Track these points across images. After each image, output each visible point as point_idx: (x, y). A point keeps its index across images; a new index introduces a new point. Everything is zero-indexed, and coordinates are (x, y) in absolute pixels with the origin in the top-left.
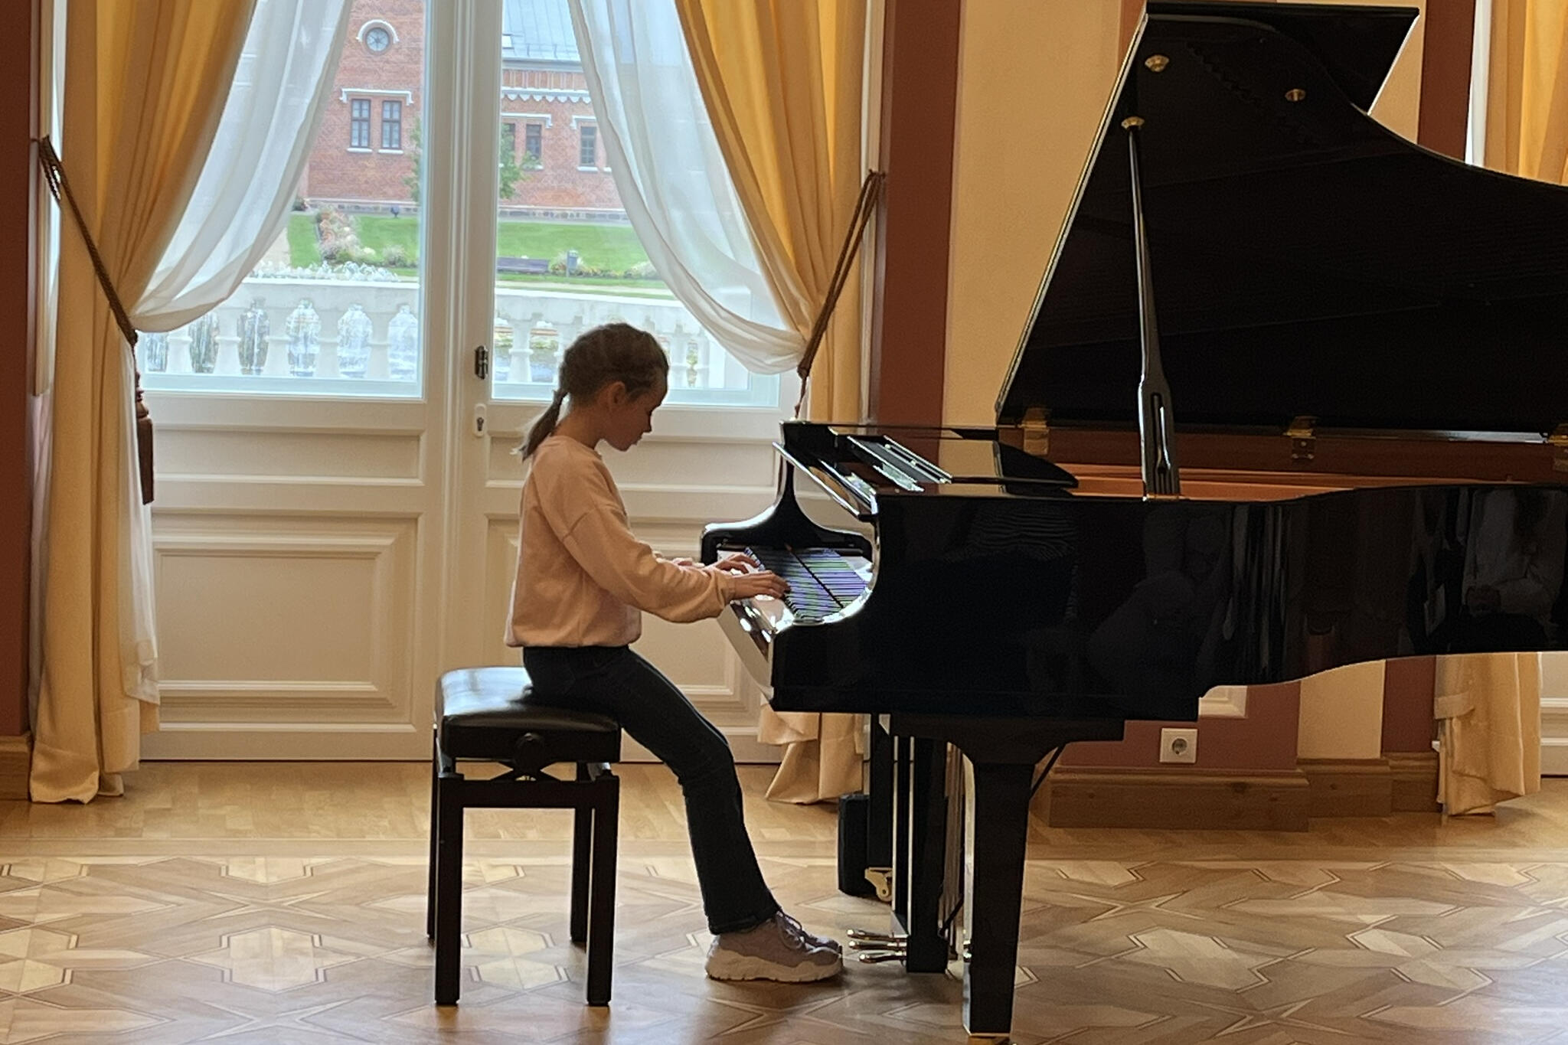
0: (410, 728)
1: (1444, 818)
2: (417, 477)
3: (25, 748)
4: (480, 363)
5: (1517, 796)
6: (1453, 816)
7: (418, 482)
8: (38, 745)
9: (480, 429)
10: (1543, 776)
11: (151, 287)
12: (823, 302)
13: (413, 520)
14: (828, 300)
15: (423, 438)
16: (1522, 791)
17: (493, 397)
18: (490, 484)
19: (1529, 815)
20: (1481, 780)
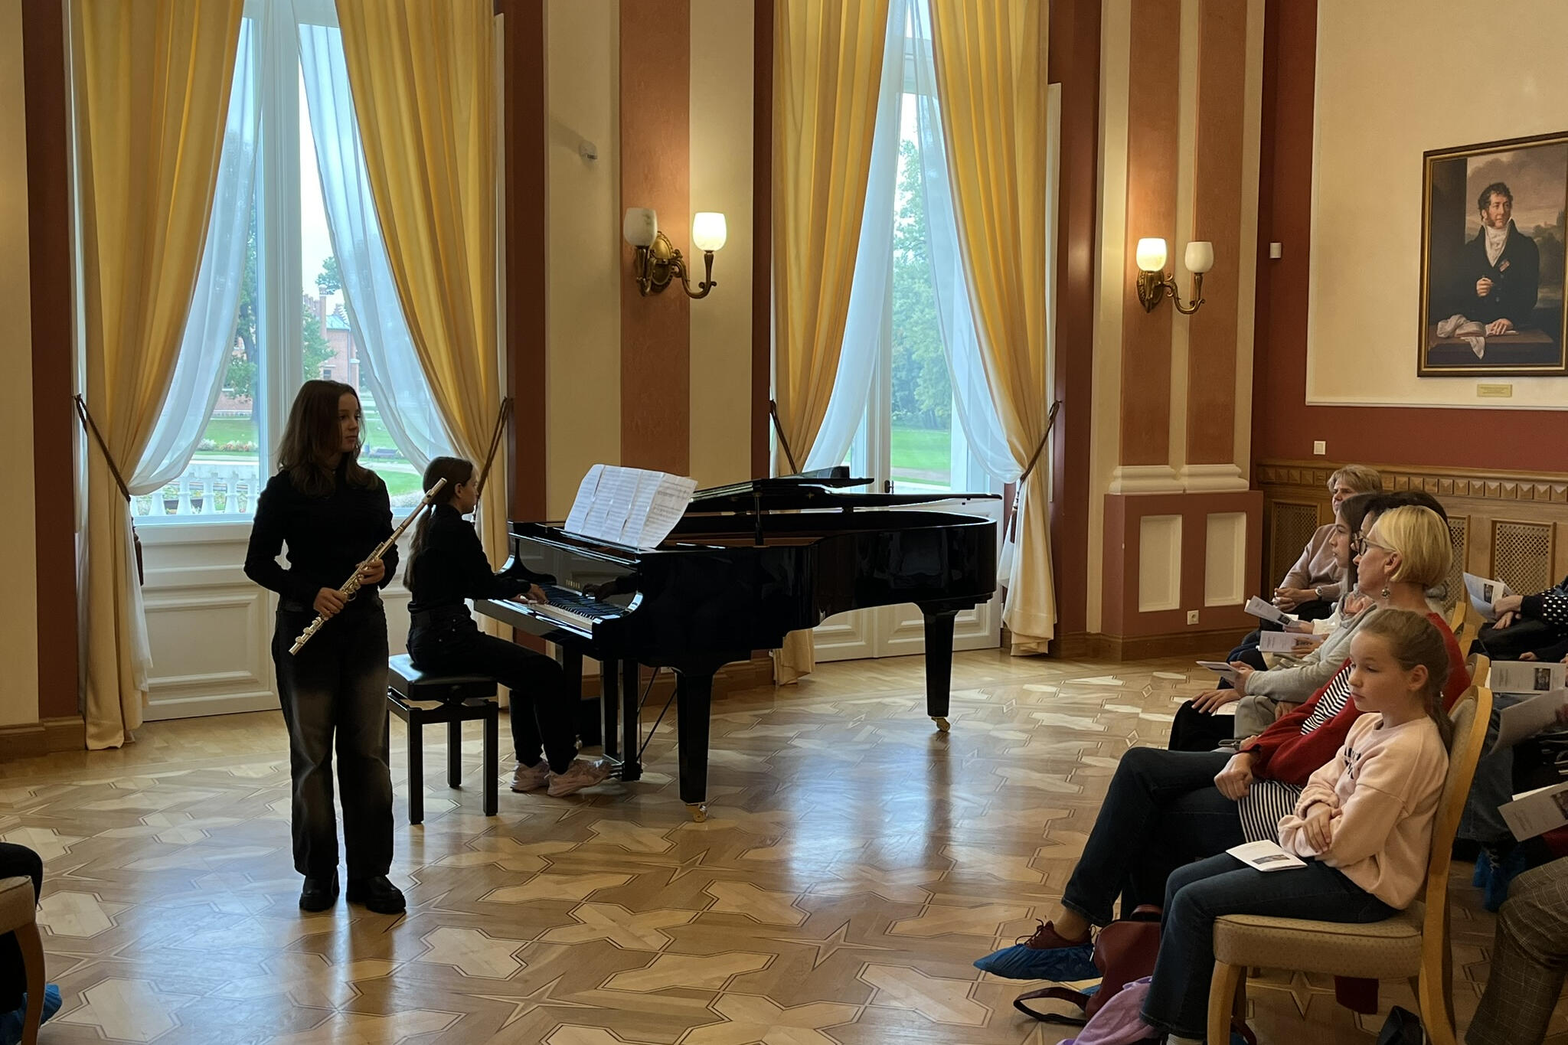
1: (776, 686)
3: (82, 722)
5: (809, 673)
6: (781, 686)
8: (89, 720)
10: (816, 663)
11: (137, 471)
12: (485, 462)
14: (487, 462)
16: (810, 671)
19: (813, 682)
20: (792, 668)
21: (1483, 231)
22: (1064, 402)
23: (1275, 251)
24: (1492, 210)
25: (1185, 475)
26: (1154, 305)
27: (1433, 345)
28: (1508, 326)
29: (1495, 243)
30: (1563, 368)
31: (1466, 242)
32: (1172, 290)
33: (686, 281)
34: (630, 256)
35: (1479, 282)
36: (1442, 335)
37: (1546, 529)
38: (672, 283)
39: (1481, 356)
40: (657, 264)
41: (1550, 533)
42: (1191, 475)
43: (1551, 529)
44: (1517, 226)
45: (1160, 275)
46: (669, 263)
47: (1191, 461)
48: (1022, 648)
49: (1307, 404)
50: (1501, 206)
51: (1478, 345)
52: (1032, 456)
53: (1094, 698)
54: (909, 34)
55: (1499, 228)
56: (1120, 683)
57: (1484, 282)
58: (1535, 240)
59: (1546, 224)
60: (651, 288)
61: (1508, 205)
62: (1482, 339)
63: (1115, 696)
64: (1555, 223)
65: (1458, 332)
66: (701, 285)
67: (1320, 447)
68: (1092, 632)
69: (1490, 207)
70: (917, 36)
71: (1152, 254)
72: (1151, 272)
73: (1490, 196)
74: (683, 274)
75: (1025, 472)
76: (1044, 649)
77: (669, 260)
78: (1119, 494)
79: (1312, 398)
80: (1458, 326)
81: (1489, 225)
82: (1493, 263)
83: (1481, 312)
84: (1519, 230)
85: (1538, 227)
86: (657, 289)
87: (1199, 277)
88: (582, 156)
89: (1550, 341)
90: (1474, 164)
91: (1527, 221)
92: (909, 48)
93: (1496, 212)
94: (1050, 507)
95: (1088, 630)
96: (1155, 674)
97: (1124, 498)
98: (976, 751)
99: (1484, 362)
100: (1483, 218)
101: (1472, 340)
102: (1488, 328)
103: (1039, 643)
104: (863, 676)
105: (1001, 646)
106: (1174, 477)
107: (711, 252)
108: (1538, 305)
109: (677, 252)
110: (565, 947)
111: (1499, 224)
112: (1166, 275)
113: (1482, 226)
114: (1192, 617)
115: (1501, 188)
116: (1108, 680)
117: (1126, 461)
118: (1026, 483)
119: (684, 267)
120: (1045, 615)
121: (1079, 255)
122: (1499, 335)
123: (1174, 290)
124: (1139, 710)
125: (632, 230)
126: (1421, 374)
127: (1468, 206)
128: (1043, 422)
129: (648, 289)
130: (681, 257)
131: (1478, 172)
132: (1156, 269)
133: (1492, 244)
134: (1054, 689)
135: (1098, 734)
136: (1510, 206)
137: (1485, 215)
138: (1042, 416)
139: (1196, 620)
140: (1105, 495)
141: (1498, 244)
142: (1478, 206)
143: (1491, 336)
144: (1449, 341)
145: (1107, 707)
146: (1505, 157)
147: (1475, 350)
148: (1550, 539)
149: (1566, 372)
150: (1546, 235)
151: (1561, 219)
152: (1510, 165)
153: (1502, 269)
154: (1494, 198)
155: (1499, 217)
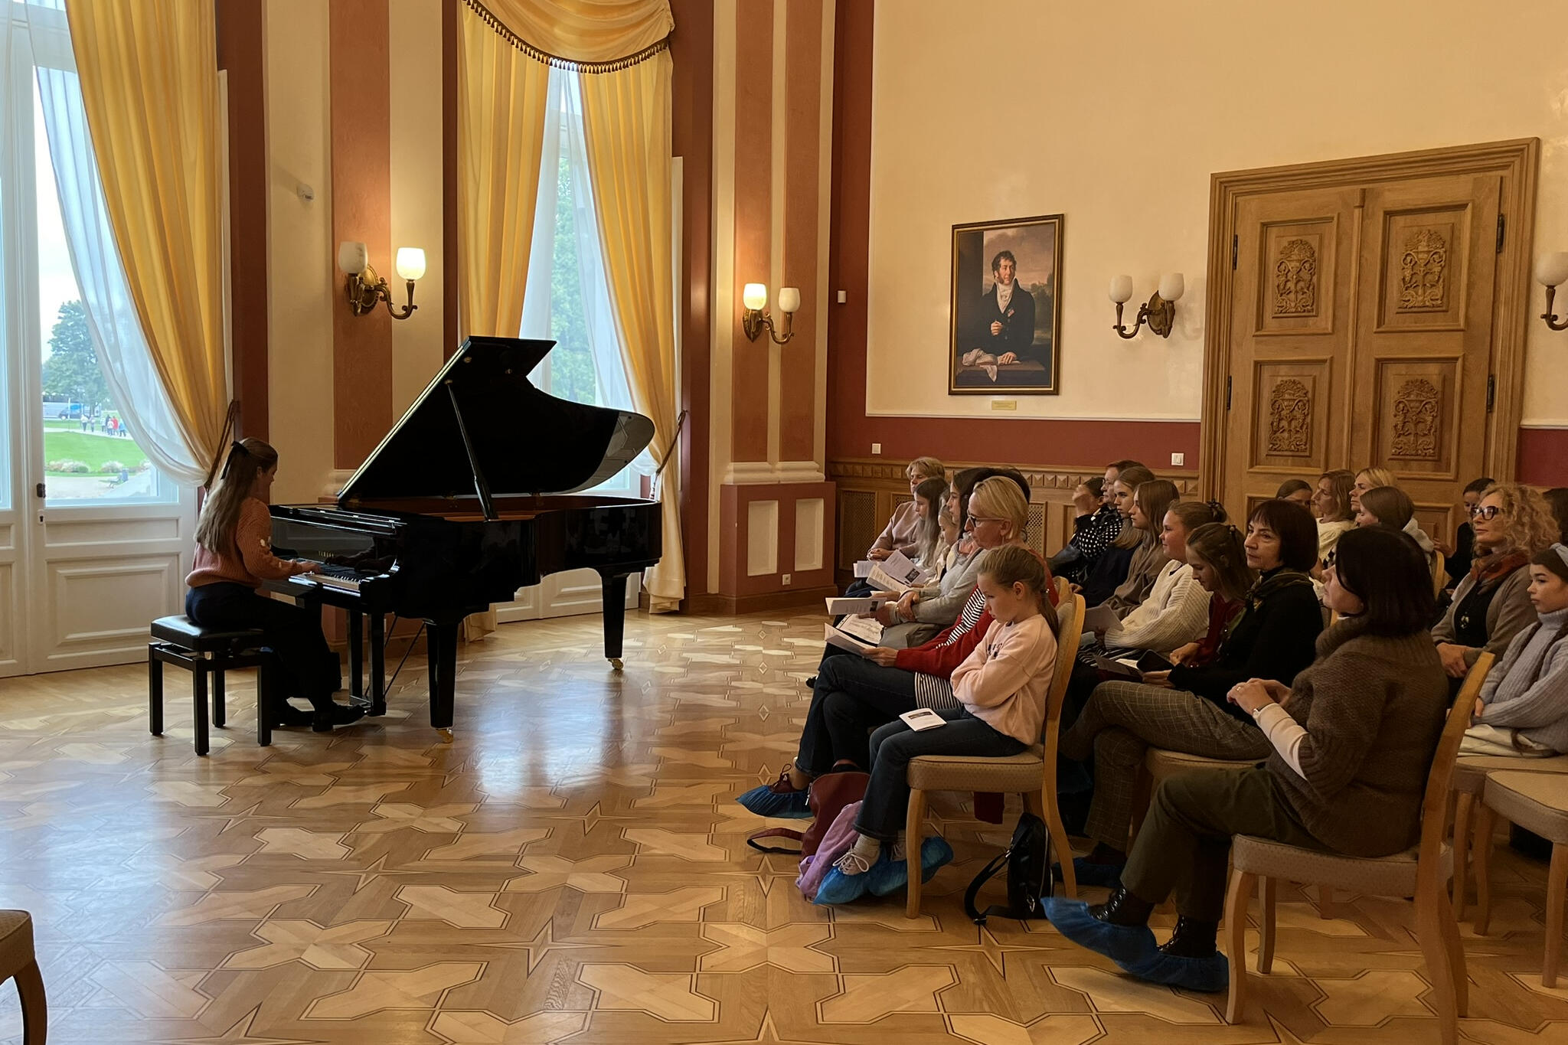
0: (14, 661)
2: (9, 545)
4: (40, 491)
5: (493, 631)
6: (471, 642)
7: (11, 547)
9: (42, 520)
10: (499, 624)
13: (10, 565)
15: (13, 528)
17: (47, 506)
18: (47, 545)
19: (497, 639)
20: (478, 627)
21: (995, 286)
22: (689, 410)
23: (842, 297)
24: (1002, 270)
25: (779, 470)
26: (755, 337)
27: (960, 371)
28: (1013, 357)
29: (1004, 295)
30: (1052, 389)
31: (983, 294)
32: (769, 325)
33: (390, 304)
34: (341, 283)
35: (992, 325)
37: (1040, 506)
38: (376, 306)
39: (994, 380)
40: (365, 290)
41: (1043, 510)
42: (784, 470)
43: (1044, 507)
44: (1019, 283)
45: (760, 311)
46: (375, 289)
47: (784, 458)
48: (659, 607)
49: (866, 415)
50: (1008, 268)
51: (992, 372)
52: (665, 455)
53: (727, 641)
54: (563, 109)
55: (1007, 285)
56: (740, 630)
57: (996, 324)
58: (1032, 294)
59: (1039, 283)
60: (362, 309)
61: (1013, 267)
63: (740, 639)
64: (1046, 283)
65: (978, 361)
66: (404, 308)
67: (877, 448)
68: (713, 593)
69: (1001, 269)
70: (570, 112)
71: (755, 296)
72: (755, 310)
73: (999, 261)
74: (387, 298)
75: (660, 466)
76: (676, 607)
77: (375, 286)
78: (732, 484)
79: (871, 410)
80: (979, 357)
81: (1000, 282)
82: (1003, 311)
83: (994, 347)
84: (1021, 286)
85: (1034, 285)
86: (366, 310)
87: (789, 316)
88: (299, 196)
89: (1043, 369)
90: (988, 236)
91: (1025, 283)
92: (563, 121)
93: (1005, 272)
94: (680, 494)
95: (709, 591)
96: (763, 622)
97: (736, 488)
98: (649, 682)
99: (997, 384)
100: (995, 276)
101: (988, 368)
102: (1000, 359)
103: (671, 603)
104: (537, 633)
105: (639, 607)
106: (771, 471)
107: (413, 280)
108: (1034, 342)
109: (382, 280)
110: (378, 836)
111: (1006, 281)
112: (764, 313)
113: (995, 284)
114: (786, 579)
115: (1008, 255)
116: (730, 628)
117: (736, 459)
118: (661, 475)
119: (389, 292)
120: (677, 580)
121: (698, 295)
122: (1008, 364)
123: (771, 325)
124: (761, 648)
125: (345, 260)
126: (951, 393)
128: (673, 427)
129: (359, 311)
130: (386, 284)
131: (991, 242)
132: (759, 309)
133: (1001, 297)
134: (692, 637)
135: (735, 666)
136: (1015, 269)
137: (997, 274)
138: (673, 421)
139: (789, 582)
140: (721, 485)
141: (1006, 297)
142: (991, 268)
143: (1001, 364)
144: (972, 369)
145: (736, 647)
146: (1010, 232)
147: (990, 375)
148: (1043, 514)
149: (1056, 392)
150: (1040, 291)
151: (1051, 279)
152: (1014, 238)
153: (1009, 315)
154: (1003, 262)
155: (1006, 276)
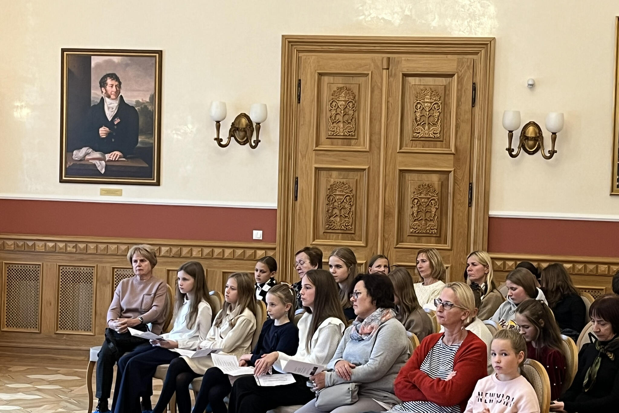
21: (102, 100)
27: (69, 164)
28: (120, 156)
29: (111, 107)
30: (155, 181)
36: (76, 159)
39: (103, 171)
44: (124, 99)
51: (101, 166)
55: (113, 99)
57: (104, 130)
58: (136, 108)
59: (142, 100)
62: (103, 163)
64: (148, 100)
65: (88, 157)
69: (107, 86)
73: (106, 81)
80: (88, 154)
81: (107, 97)
82: (110, 119)
83: (102, 146)
84: (126, 102)
85: (137, 102)
89: (147, 166)
90: (95, 61)
91: (130, 99)
93: (111, 90)
99: (105, 176)
100: (102, 92)
102: (107, 156)
108: (139, 145)
111: (113, 97)
113: (102, 98)
115: (114, 77)
122: (115, 161)
126: (61, 181)
127: (93, 84)
131: (98, 65)
133: (109, 108)
136: (120, 87)
137: (104, 91)
141: (113, 108)
142: (99, 85)
143: (109, 161)
144: (82, 163)
146: (116, 59)
147: (99, 168)
149: (158, 184)
150: (143, 106)
151: (152, 98)
152: (119, 64)
153: (116, 123)
154: (109, 81)
155: (113, 93)
